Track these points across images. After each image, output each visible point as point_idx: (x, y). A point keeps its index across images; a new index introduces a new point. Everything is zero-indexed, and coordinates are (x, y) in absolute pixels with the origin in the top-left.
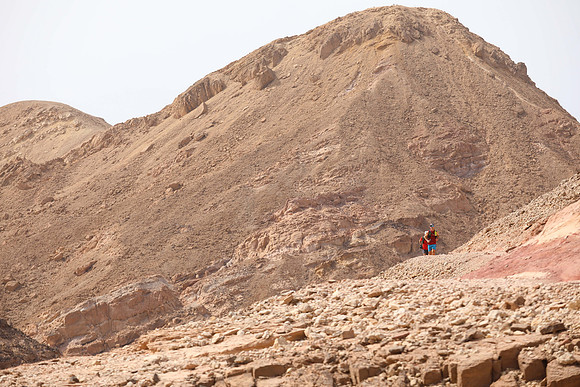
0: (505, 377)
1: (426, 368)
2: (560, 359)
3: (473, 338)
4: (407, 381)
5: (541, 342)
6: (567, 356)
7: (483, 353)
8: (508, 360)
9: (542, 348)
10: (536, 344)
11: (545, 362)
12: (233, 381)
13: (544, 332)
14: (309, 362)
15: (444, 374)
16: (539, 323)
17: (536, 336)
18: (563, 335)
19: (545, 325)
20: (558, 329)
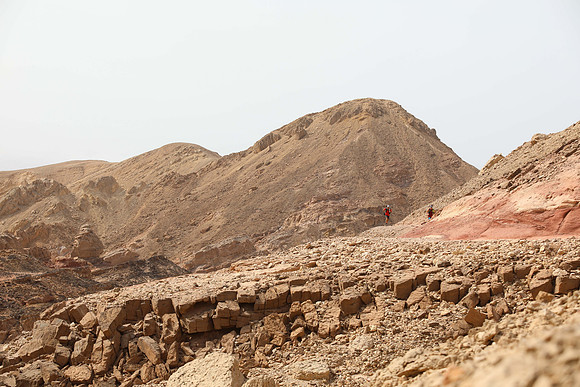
0: (419, 289)
1: (378, 283)
2: (448, 280)
3: (402, 268)
4: (368, 289)
5: (438, 271)
6: (451, 279)
7: (408, 276)
8: (421, 280)
9: (438, 274)
10: (435, 272)
11: (440, 281)
12: (278, 287)
13: (439, 266)
14: (318, 278)
15: (387, 286)
16: (437, 261)
17: (436, 268)
18: (449, 268)
19: (440, 262)
20: (447, 264)
